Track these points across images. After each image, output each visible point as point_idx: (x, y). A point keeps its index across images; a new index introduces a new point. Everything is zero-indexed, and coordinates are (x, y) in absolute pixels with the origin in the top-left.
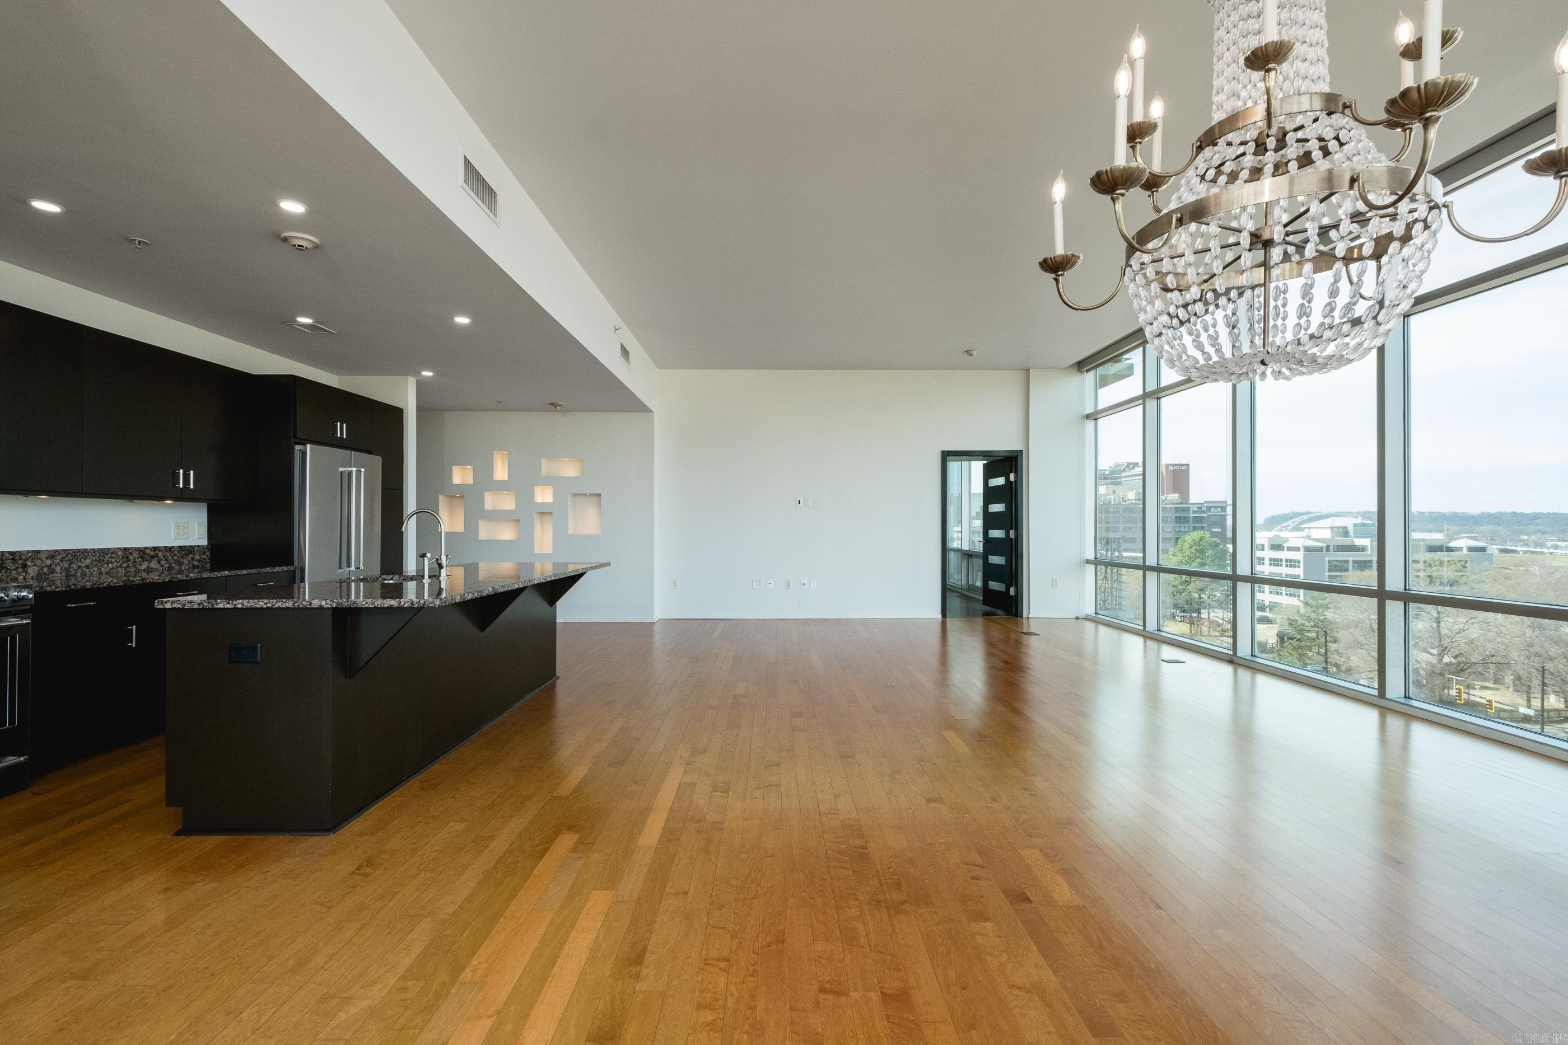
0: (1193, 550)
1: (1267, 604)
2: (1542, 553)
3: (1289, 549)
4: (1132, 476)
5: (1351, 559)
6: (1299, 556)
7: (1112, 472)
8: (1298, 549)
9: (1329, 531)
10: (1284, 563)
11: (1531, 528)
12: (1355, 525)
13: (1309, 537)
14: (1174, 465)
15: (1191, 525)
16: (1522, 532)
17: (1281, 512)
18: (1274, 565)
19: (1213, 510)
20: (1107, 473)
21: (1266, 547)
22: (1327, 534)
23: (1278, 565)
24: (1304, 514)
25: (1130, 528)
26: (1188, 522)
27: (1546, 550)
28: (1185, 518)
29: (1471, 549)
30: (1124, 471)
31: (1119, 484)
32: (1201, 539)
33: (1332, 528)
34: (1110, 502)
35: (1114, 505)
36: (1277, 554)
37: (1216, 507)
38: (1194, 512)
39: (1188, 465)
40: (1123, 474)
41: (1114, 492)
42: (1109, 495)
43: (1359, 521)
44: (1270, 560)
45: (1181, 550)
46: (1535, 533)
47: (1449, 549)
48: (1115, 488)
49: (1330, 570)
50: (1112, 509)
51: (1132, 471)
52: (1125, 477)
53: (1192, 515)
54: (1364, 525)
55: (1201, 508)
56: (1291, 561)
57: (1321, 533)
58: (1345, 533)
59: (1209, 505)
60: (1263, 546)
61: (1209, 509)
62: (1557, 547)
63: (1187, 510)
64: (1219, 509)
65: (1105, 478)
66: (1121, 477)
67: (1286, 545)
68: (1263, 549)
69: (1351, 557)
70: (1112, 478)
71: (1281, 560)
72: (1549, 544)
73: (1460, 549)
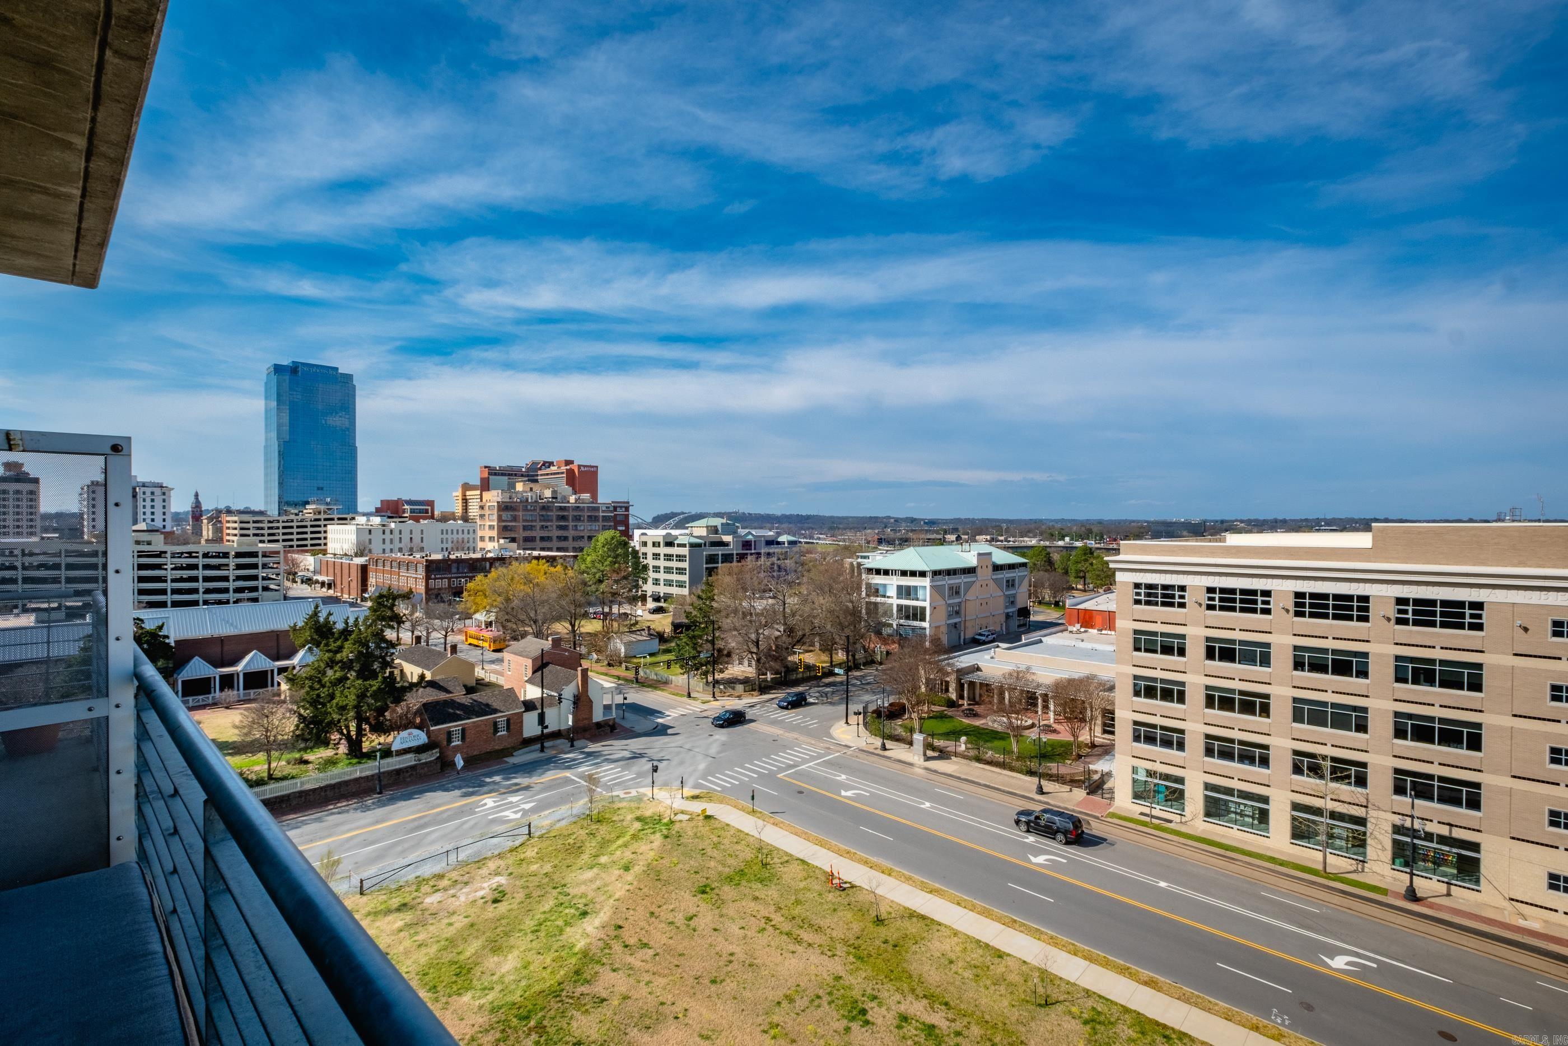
0: (605, 549)
1: (662, 595)
2: (812, 543)
3: (679, 545)
4: (547, 474)
5: (720, 553)
6: (685, 551)
7: (528, 469)
8: (684, 546)
9: (705, 529)
10: (675, 558)
11: (806, 525)
12: (722, 524)
13: (691, 535)
14: (585, 466)
15: (601, 523)
16: (802, 529)
17: (663, 512)
18: (668, 560)
19: (618, 509)
20: (524, 470)
21: (662, 544)
22: (703, 532)
23: (670, 560)
24: (679, 514)
25: (547, 527)
26: (598, 521)
27: (815, 541)
28: (596, 517)
29: (790, 543)
30: (540, 469)
31: (536, 481)
32: (612, 538)
33: (707, 527)
34: (527, 500)
35: (531, 502)
36: (669, 550)
37: (621, 507)
38: (603, 511)
39: (597, 467)
40: (540, 472)
41: (531, 489)
42: (526, 492)
43: (724, 521)
44: (665, 555)
45: (595, 549)
46: (808, 529)
47: (778, 543)
48: (532, 485)
49: (707, 563)
50: (529, 507)
51: (548, 469)
52: (542, 475)
53: (601, 514)
54: (728, 524)
55: (608, 507)
56: (680, 556)
57: (699, 530)
58: (714, 530)
59: (616, 505)
60: (659, 543)
61: (615, 508)
62: (819, 539)
63: (597, 509)
64: (624, 509)
65: (522, 476)
66: (537, 475)
67: (676, 542)
68: (659, 546)
69: (720, 551)
70: (528, 476)
71: (673, 555)
72: (816, 536)
73: (784, 543)
